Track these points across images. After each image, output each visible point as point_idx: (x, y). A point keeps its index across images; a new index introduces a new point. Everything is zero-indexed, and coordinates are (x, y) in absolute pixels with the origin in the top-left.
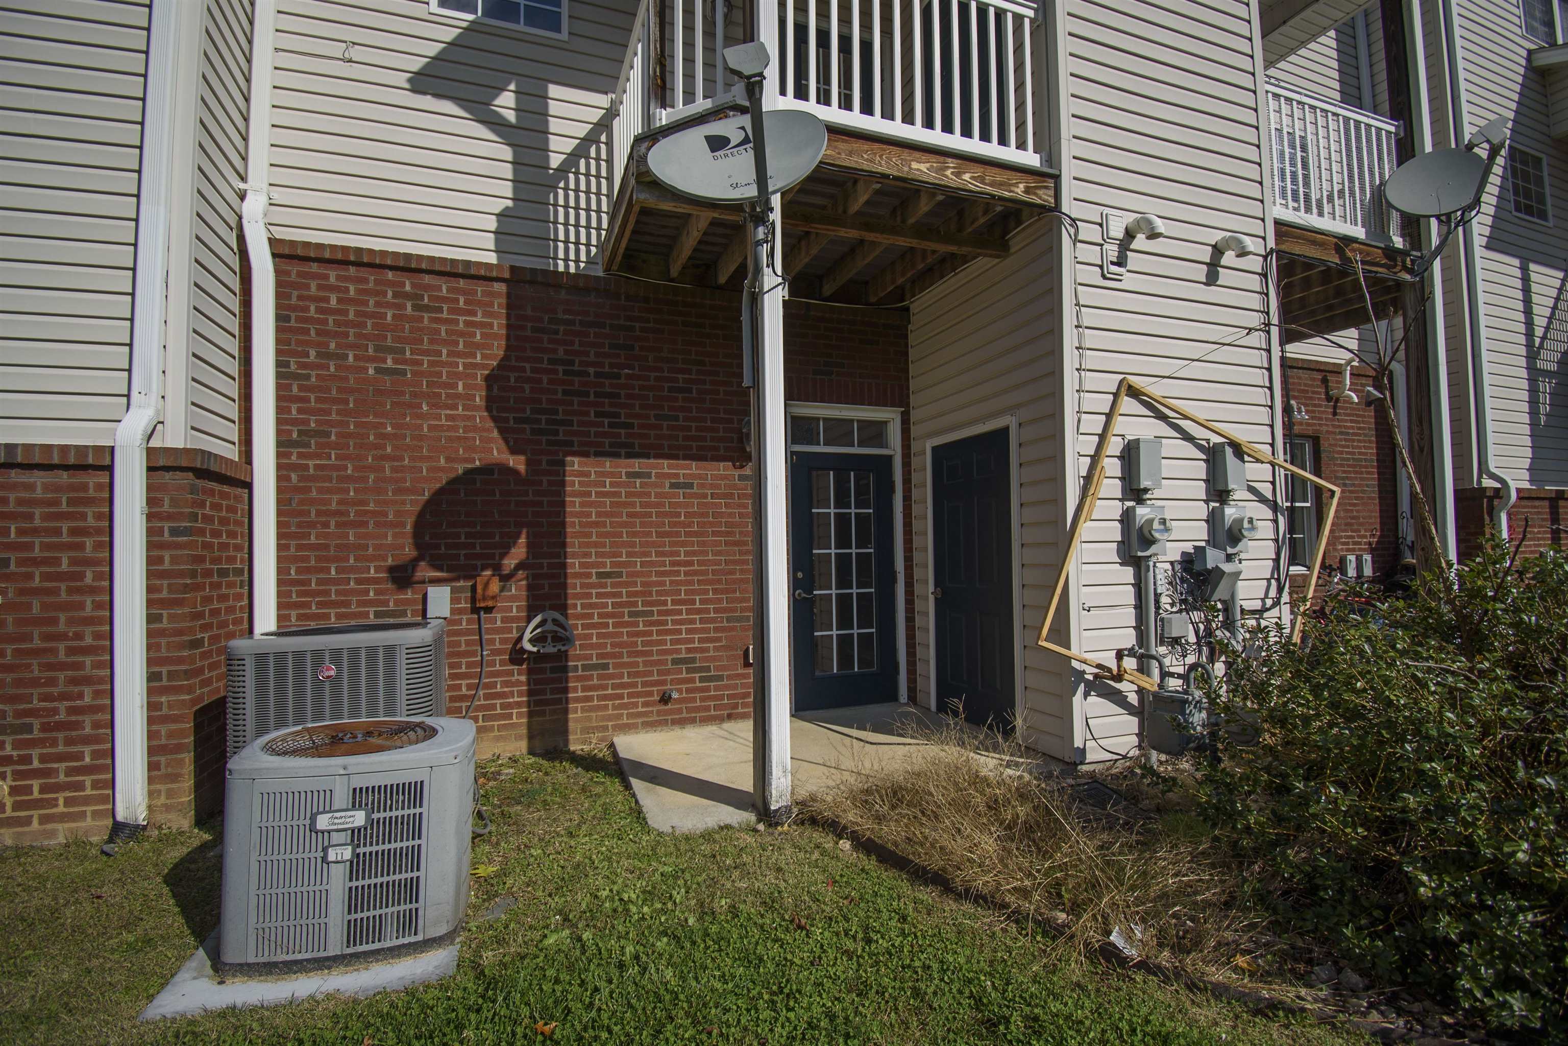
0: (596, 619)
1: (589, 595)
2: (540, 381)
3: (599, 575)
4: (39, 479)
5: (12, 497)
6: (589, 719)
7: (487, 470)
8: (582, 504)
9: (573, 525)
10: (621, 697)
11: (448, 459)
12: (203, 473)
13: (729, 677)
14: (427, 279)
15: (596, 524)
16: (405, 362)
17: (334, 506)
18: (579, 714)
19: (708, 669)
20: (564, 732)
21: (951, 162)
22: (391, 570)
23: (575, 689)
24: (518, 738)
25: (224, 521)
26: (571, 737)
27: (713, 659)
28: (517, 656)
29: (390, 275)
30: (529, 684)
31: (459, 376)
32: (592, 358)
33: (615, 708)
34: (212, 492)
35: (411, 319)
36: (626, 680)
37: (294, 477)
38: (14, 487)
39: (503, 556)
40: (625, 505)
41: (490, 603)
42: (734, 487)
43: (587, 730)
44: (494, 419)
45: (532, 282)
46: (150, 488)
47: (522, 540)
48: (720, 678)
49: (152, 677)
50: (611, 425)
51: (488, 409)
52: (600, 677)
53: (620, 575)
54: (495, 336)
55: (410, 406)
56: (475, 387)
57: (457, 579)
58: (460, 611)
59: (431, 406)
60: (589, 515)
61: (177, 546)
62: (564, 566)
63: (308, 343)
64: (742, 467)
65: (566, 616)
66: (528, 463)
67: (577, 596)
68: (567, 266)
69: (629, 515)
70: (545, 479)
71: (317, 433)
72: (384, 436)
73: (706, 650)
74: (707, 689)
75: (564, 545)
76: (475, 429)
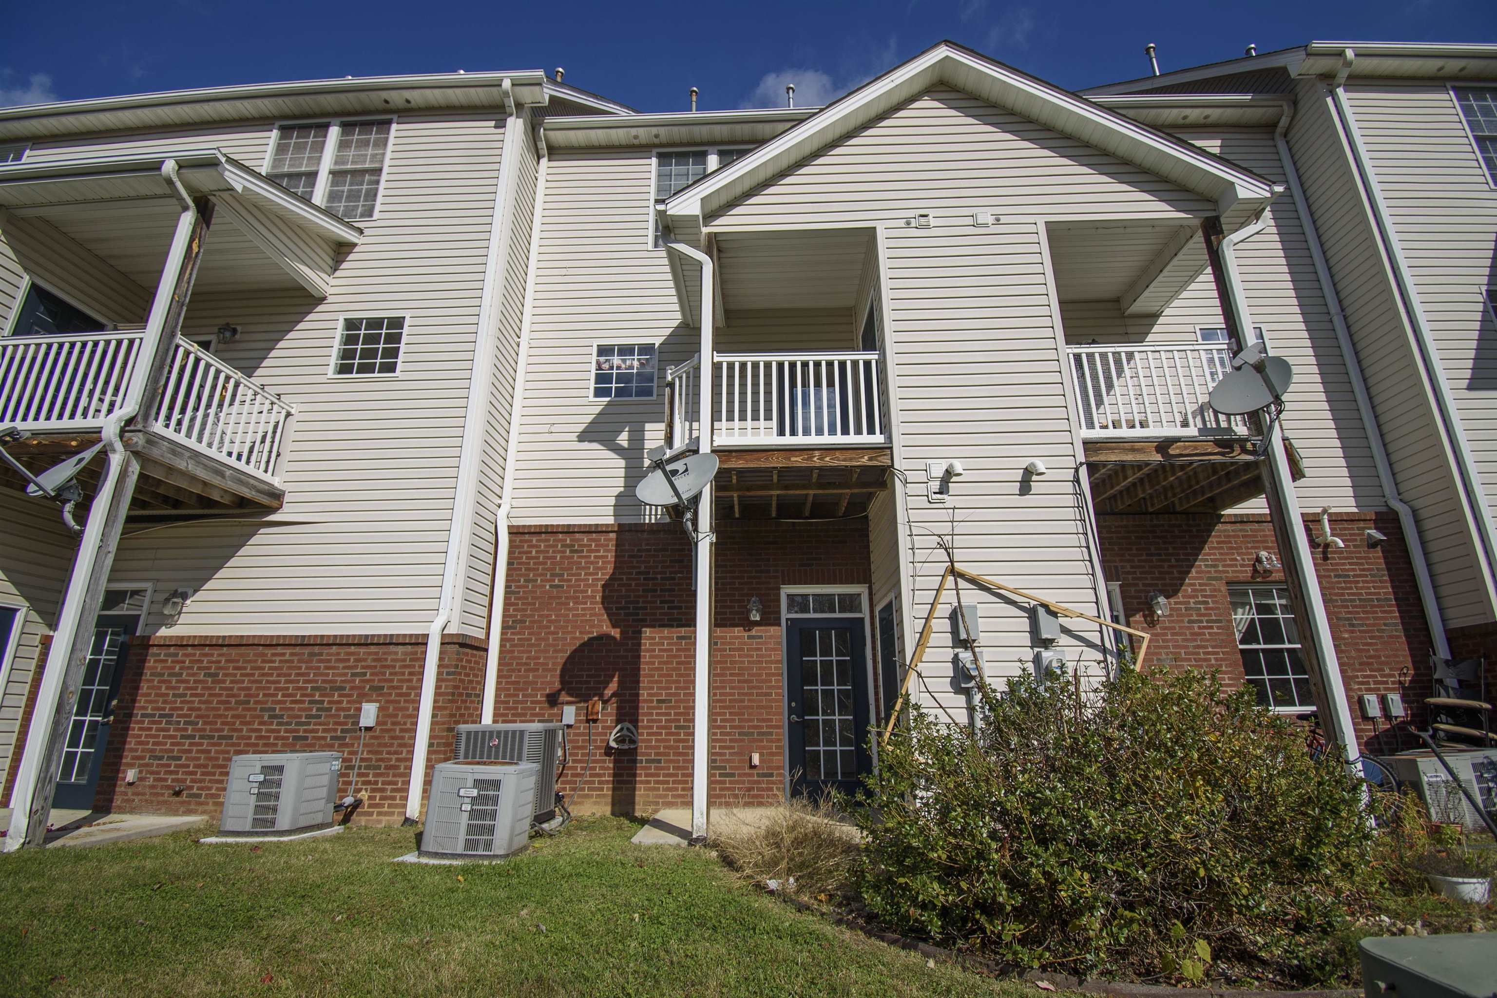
0: (655, 730)
1: (652, 714)
2: (630, 585)
3: (659, 701)
4: (400, 649)
5: (389, 658)
6: (648, 796)
7: (600, 638)
8: (650, 657)
9: (645, 670)
10: (668, 782)
11: (581, 633)
12: (462, 645)
13: (740, 775)
14: (577, 536)
15: (657, 669)
16: (564, 581)
17: (524, 660)
18: (642, 792)
19: (725, 768)
20: (633, 803)
22: (548, 696)
23: (641, 775)
24: (606, 804)
25: (471, 669)
26: (637, 807)
27: (728, 761)
28: (608, 751)
29: (560, 536)
30: (614, 769)
31: (588, 586)
32: (659, 569)
33: (664, 790)
34: (467, 654)
35: (568, 558)
36: (671, 771)
37: (508, 645)
38: (390, 653)
39: (605, 688)
40: (675, 656)
41: (595, 717)
42: (745, 643)
43: (647, 803)
44: (605, 608)
45: (630, 531)
46: (441, 653)
47: (616, 679)
48: (733, 775)
49: (431, 745)
50: (669, 608)
51: (603, 603)
52: (656, 768)
53: (670, 701)
54: (609, 562)
55: (565, 604)
56: (597, 591)
57: (580, 702)
58: (580, 721)
59: (575, 603)
60: (654, 663)
61: (448, 681)
62: (638, 695)
63: (521, 575)
64: (749, 630)
65: (636, 727)
66: (622, 633)
67: (645, 714)
68: (650, 519)
69: (678, 663)
70: (630, 642)
71: (520, 622)
72: (551, 621)
73: (725, 754)
74: (724, 782)
75: (638, 682)
76: (595, 615)
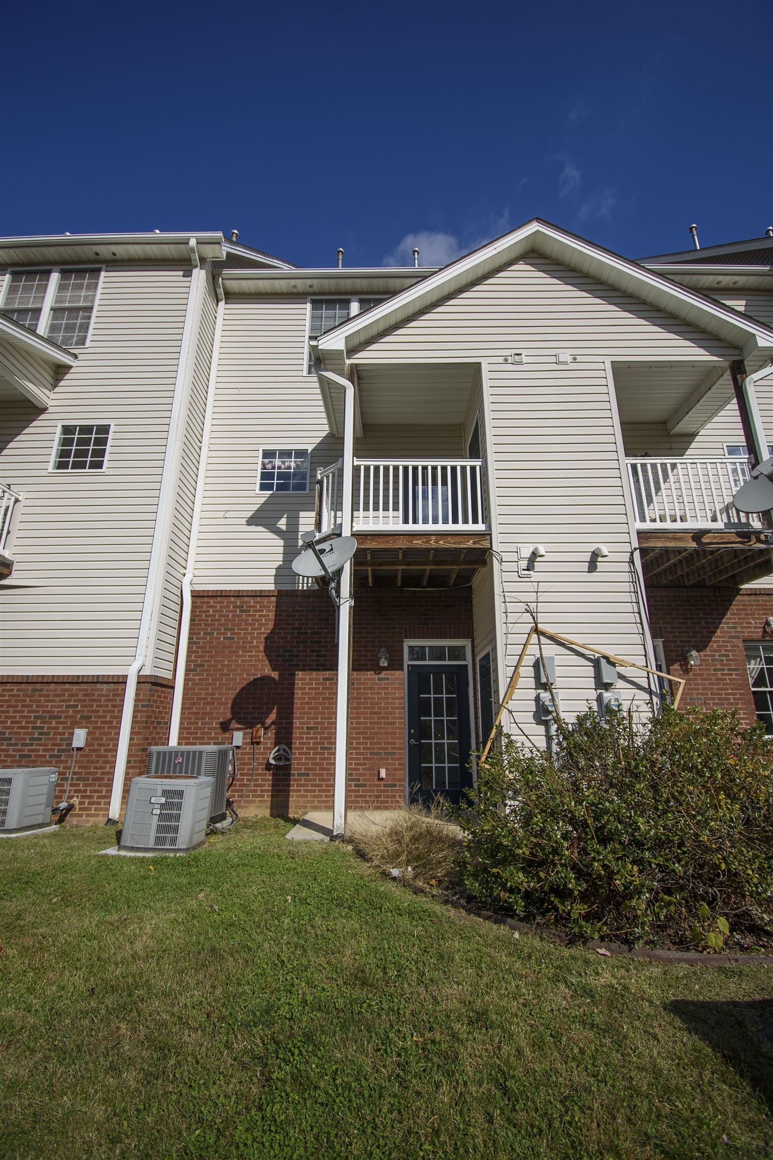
0: (305, 750)
1: (302, 738)
2: (287, 638)
3: (308, 728)
4: (105, 687)
5: (96, 693)
6: (299, 801)
7: (262, 679)
8: (302, 694)
9: (297, 703)
10: (314, 791)
11: (248, 675)
12: (154, 684)
13: (370, 785)
14: (246, 599)
15: (307, 703)
16: (235, 634)
17: (203, 696)
18: (295, 798)
19: (358, 780)
20: (288, 807)
21: (433, 538)
22: (221, 724)
23: (293, 785)
24: (266, 808)
25: (161, 702)
26: (290, 810)
27: (361, 775)
28: (268, 766)
29: (232, 599)
30: (273, 781)
32: (310, 626)
33: (311, 797)
34: (158, 691)
35: (239, 616)
36: (317, 782)
37: (190, 683)
38: (97, 690)
39: (266, 718)
40: (321, 693)
41: (258, 740)
42: (375, 684)
43: (298, 807)
44: (267, 656)
45: (287, 595)
46: (137, 690)
47: (275, 711)
48: (365, 786)
49: (128, 762)
50: (317, 656)
51: (265, 652)
52: (305, 780)
53: (317, 728)
54: (270, 620)
55: (235, 652)
56: (261, 642)
57: (246, 728)
58: (247, 744)
59: (243, 651)
60: (304, 698)
61: (143, 711)
62: (292, 723)
63: (201, 629)
64: (379, 674)
65: (290, 748)
66: (280, 675)
67: (297, 738)
68: (303, 586)
69: (323, 699)
70: (286, 682)
71: (201, 665)
72: (224, 666)
73: (358, 769)
74: (358, 791)
75: (292, 713)
76: (259, 661)
